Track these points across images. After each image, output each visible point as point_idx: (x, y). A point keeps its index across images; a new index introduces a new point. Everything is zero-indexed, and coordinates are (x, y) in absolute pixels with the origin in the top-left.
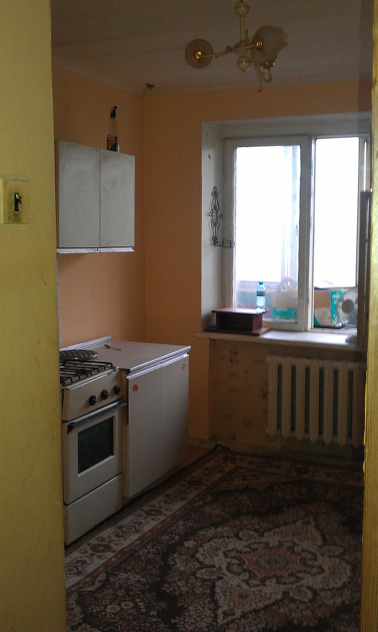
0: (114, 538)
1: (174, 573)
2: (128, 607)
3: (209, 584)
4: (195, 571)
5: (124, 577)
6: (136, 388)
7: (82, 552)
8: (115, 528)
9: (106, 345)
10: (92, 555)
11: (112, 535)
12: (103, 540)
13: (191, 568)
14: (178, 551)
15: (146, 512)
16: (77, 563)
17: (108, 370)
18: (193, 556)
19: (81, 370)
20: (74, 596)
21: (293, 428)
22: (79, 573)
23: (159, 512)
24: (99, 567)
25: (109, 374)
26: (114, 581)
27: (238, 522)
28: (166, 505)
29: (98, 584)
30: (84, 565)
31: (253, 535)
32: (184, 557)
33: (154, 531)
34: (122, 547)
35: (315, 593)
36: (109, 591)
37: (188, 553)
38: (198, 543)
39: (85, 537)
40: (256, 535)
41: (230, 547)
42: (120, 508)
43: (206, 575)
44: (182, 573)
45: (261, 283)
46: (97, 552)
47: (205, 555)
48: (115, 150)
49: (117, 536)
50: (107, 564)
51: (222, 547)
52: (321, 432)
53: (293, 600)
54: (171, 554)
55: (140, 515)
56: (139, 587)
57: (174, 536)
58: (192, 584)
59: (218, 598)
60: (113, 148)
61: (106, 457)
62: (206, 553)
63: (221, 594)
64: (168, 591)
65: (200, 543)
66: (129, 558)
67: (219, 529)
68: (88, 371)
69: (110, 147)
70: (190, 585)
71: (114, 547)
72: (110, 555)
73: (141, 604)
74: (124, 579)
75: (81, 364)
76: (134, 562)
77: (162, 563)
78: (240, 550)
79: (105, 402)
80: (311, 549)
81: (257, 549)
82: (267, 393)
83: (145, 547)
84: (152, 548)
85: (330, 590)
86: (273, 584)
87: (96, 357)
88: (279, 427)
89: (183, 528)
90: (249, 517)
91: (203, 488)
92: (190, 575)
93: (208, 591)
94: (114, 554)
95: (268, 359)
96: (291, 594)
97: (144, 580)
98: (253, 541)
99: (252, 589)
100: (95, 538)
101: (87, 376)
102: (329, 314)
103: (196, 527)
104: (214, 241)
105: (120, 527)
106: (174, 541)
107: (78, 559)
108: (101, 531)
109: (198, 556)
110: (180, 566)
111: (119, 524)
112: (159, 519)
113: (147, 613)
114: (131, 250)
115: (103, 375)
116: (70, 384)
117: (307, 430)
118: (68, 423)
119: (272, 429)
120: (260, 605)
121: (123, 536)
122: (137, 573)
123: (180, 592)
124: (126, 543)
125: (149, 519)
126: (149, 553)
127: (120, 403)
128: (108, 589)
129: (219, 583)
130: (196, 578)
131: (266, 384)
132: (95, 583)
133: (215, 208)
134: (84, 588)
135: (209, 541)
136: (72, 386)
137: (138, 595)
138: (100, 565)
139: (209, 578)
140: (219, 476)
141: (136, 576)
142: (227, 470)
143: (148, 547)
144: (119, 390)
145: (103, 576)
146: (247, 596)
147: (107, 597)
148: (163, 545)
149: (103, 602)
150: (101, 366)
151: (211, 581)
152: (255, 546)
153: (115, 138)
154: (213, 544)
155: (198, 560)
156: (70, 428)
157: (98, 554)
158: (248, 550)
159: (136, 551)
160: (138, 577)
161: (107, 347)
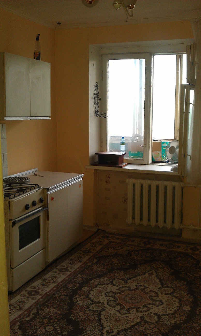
0: (41, 287)
1: (76, 307)
2: (50, 330)
3: (97, 313)
4: (89, 306)
5: (48, 311)
6: (53, 199)
7: (22, 295)
8: (41, 280)
9: (34, 174)
10: (28, 297)
11: (40, 285)
12: (34, 288)
13: (86, 303)
14: (78, 293)
15: (59, 270)
16: (19, 302)
17: (36, 189)
18: (87, 296)
19: (19, 189)
20: (18, 324)
21: (141, 219)
22: (20, 309)
23: (66, 270)
24: (32, 305)
25: (37, 191)
26: (42, 313)
27: (112, 275)
28: (71, 266)
29: (32, 316)
30: (23, 304)
31: (121, 282)
32: (82, 297)
33: (64, 281)
34: (46, 292)
35: (159, 317)
36: (38, 320)
37: (84, 294)
38: (90, 288)
39: (24, 286)
40: (123, 282)
41: (108, 290)
42: (44, 268)
43: (95, 308)
44: (81, 307)
45: (123, 138)
46: (31, 295)
47: (94, 295)
48: (39, 60)
49: (43, 285)
50: (37, 303)
51: (104, 290)
52: (157, 221)
53: (147, 322)
54: (75, 296)
55: (56, 272)
56: (56, 317)
57: (76, 284)
58: (87, 314)
59: (103, 322)
60: (38, 58)
61: (36, 240)
62: (95, 294)
63: (104, 320)
64: (74, 319)
65: (91, 288)
66: (50, 299)
67: (102, 279)
68: (24, 190)
69: (36, 58)
70: (86, 315)
71: (41, 292)
72: (39, 297)
73: (58, 327)
74: (48, 312)
75: (20, 185)
76: (53, 301)
77: (70, 301)
78: (114, 291)
79: (34, 208)
80: (155, 290)
81: (124, 291)
82: (127, 199)
83: (59, 291)
84: (63, 292)
85: (167, 315)
86: (134, 312)
87: (29, 181)
88: (134, 218)
89: (81, 279)
90: (119, 271)
91: (92, 254)
92: (86, 308)
93: (97, 318)
94: (41, 296)
95: (127, 180)
96: (145, 319)
97: (59, 312)
98: (121, 286)
99: (123, 316)
100: (30, 287)
101: (24, 193)
102: (161, 154)
103: (88, 279)
104: (97, 113)
105: (44, 280)
106: (76, 288)
107: (20, 300)
108: (33, 282)
109: (90, 296)
110: (80, 303)
111: (44, 278)
112: (67, 274)
113: (61, 333)
114: (49, 118)
115: (33, 192)
116: (13, 198)
117: (149, 220)
118: (13, 221)
119: (129, 220)
120: (128, 326)
121: (46, 285)
122: (55, 308)
123: (80, 319)
124: (48, 289)
125: (61, 274)
126: (61, 295)
127: (44, 208)
128: (38, 318)
129: (103, 313)
130: (90, 310)
131: (126, 194)
132: (30, 315)
133: (96, 95)
134: (24, 318)
135: (96, 287)
136: (15, 199)
137: (56, 322)
138: (32, 303)
139: (97, 310)
140: (100, 247)
141: (54, 310)
142: (105, 243)
143: (61, 292)
144: (43, 201)
145: (35, 311)
146: (120, 321)
147: (38, 324)
148: (69, 290)
149: (35, 327)
150: (32, 186)
151: (99, 312)
152: (123, 289)
153: (39, 52)
154: (99, 289)
155: (90, 299)
156: (14, 224)
157: (32, 297)
158: (119, 291)
159: (54, 294)
160: (56, 310)
161: (35, 175)
